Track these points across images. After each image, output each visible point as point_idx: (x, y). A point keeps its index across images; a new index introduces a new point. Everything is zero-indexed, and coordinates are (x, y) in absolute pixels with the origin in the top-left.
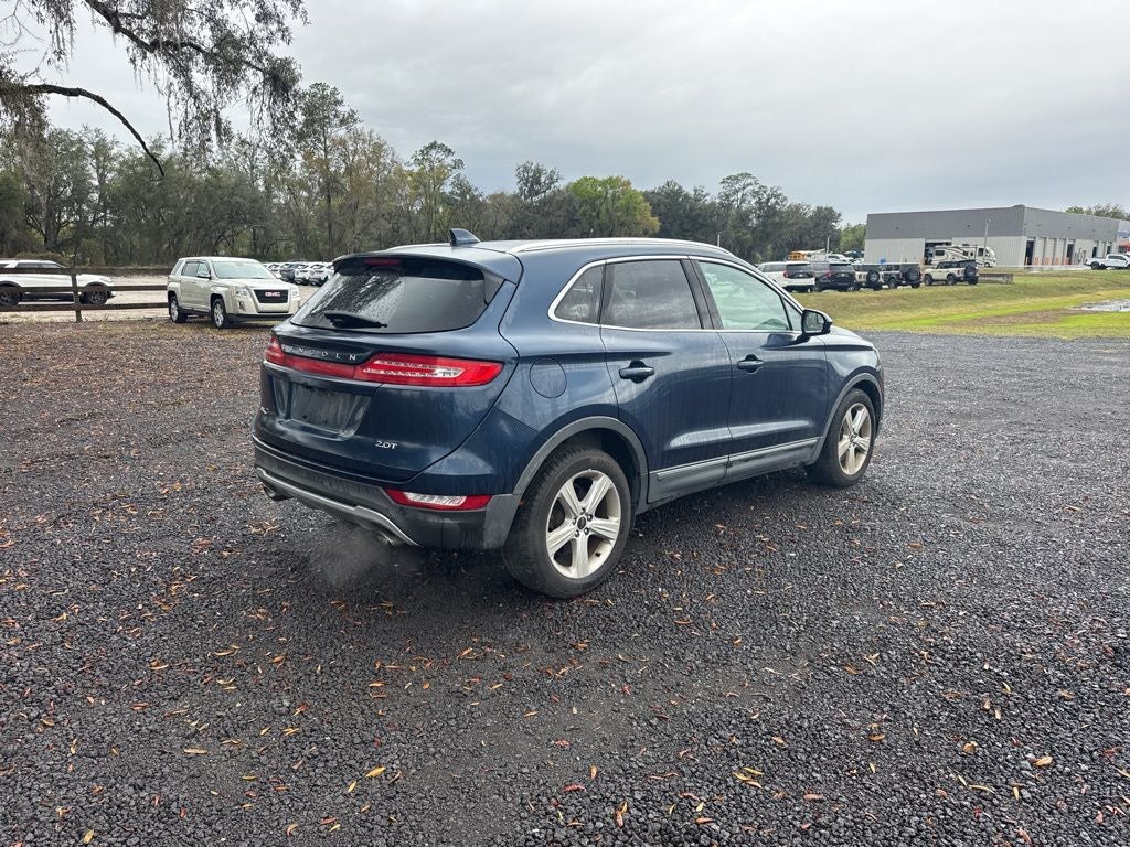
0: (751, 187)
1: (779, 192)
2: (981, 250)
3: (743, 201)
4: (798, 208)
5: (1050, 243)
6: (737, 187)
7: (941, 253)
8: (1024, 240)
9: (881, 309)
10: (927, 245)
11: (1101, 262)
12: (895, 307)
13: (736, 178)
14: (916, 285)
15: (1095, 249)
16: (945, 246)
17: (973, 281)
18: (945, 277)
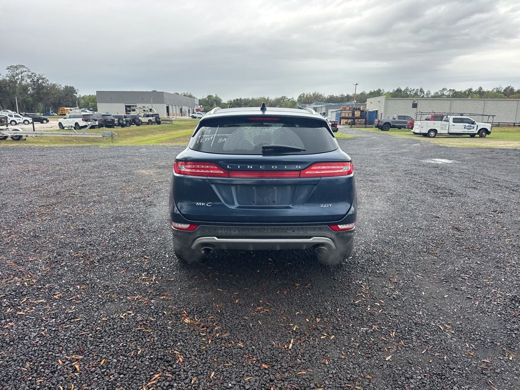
0: (26, 73)
1: (43, 77)
2: (151, 110)
3: (22, 80)
4: (54, 85)
5: (174, 107)
6: (18, 72)
7: (134, 110)
8: (165, 106)
9: (133, 136)
10: (126, 106)
11: (194, 115)
12: (137, 135)
13: (16, 67)
14: (138, 125)
15: (189, 110)
16: (135, 107)
17: (159, 123)
18: (147, 121)
